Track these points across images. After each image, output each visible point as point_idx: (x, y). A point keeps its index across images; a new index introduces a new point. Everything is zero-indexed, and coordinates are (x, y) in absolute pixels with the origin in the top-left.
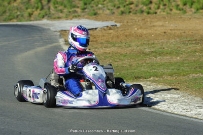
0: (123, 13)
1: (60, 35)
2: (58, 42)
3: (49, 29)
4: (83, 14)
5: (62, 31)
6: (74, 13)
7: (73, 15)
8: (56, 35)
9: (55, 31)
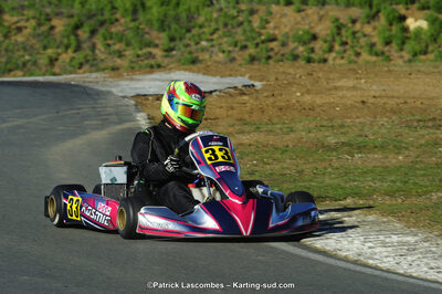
0: (253, 59)
1: (136, 105)
2: (134, 120)
3: (109, 93)
4: (166, 61)
5: (138, 96)
6: (147, 58)
7: (146, 62)
8: (127, 106)
9: (124, 97)
